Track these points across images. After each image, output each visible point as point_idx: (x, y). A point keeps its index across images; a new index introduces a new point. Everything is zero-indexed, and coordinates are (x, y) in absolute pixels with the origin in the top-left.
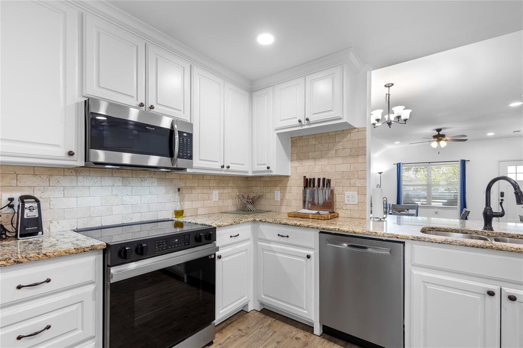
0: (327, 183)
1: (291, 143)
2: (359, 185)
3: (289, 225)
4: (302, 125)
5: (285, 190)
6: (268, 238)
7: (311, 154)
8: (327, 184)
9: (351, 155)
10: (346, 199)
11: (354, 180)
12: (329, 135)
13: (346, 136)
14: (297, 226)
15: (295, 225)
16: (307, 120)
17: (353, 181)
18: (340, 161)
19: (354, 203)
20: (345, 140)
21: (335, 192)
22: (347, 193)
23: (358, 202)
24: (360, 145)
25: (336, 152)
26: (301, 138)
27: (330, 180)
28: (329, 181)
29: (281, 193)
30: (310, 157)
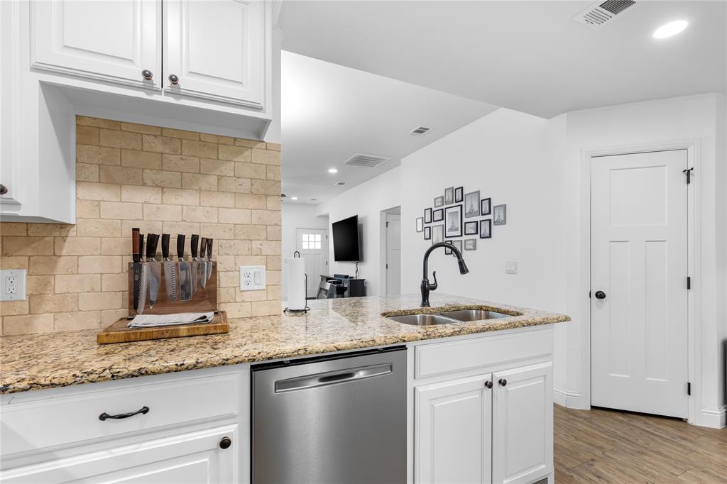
0: (202, 246)
1: (78, 133)
2: (269, 252)
3: (154, 373)
4: (151, 90)
5: (53, 265)
6: (40, 443)
7: (149, 175)
8: (203, 250)
9: (252, 193)
10: (243, 279)
11: (259, 242)
12: (200, 140)
13: (242, 153)
14: (187, 369)
15: (180, 369)
16: (174, 80)
17: (256, 244)
18: (228, 200)
19: (260, 288)
20: (239, 159)
21: (219, 268)
22: (245, 269)
23: (267, 286)
24: (271, 175)
25: (219, 180)
26: (115, 126)
27: (212, 240)
28: (209, 242)
29: (29, 275)
30: (149, 182)
